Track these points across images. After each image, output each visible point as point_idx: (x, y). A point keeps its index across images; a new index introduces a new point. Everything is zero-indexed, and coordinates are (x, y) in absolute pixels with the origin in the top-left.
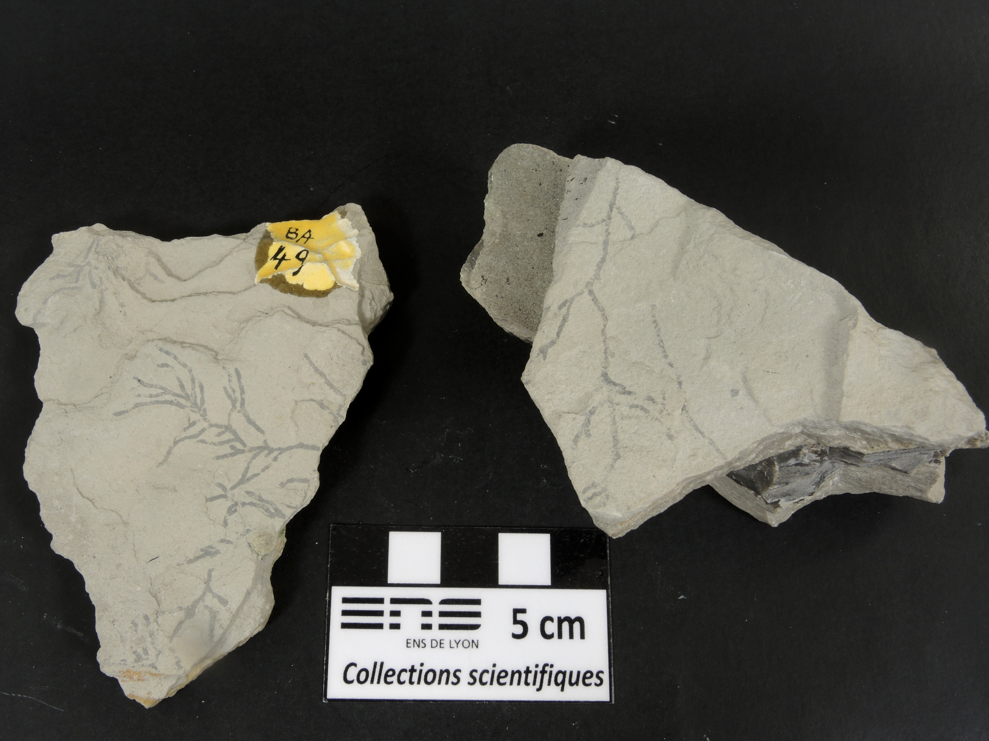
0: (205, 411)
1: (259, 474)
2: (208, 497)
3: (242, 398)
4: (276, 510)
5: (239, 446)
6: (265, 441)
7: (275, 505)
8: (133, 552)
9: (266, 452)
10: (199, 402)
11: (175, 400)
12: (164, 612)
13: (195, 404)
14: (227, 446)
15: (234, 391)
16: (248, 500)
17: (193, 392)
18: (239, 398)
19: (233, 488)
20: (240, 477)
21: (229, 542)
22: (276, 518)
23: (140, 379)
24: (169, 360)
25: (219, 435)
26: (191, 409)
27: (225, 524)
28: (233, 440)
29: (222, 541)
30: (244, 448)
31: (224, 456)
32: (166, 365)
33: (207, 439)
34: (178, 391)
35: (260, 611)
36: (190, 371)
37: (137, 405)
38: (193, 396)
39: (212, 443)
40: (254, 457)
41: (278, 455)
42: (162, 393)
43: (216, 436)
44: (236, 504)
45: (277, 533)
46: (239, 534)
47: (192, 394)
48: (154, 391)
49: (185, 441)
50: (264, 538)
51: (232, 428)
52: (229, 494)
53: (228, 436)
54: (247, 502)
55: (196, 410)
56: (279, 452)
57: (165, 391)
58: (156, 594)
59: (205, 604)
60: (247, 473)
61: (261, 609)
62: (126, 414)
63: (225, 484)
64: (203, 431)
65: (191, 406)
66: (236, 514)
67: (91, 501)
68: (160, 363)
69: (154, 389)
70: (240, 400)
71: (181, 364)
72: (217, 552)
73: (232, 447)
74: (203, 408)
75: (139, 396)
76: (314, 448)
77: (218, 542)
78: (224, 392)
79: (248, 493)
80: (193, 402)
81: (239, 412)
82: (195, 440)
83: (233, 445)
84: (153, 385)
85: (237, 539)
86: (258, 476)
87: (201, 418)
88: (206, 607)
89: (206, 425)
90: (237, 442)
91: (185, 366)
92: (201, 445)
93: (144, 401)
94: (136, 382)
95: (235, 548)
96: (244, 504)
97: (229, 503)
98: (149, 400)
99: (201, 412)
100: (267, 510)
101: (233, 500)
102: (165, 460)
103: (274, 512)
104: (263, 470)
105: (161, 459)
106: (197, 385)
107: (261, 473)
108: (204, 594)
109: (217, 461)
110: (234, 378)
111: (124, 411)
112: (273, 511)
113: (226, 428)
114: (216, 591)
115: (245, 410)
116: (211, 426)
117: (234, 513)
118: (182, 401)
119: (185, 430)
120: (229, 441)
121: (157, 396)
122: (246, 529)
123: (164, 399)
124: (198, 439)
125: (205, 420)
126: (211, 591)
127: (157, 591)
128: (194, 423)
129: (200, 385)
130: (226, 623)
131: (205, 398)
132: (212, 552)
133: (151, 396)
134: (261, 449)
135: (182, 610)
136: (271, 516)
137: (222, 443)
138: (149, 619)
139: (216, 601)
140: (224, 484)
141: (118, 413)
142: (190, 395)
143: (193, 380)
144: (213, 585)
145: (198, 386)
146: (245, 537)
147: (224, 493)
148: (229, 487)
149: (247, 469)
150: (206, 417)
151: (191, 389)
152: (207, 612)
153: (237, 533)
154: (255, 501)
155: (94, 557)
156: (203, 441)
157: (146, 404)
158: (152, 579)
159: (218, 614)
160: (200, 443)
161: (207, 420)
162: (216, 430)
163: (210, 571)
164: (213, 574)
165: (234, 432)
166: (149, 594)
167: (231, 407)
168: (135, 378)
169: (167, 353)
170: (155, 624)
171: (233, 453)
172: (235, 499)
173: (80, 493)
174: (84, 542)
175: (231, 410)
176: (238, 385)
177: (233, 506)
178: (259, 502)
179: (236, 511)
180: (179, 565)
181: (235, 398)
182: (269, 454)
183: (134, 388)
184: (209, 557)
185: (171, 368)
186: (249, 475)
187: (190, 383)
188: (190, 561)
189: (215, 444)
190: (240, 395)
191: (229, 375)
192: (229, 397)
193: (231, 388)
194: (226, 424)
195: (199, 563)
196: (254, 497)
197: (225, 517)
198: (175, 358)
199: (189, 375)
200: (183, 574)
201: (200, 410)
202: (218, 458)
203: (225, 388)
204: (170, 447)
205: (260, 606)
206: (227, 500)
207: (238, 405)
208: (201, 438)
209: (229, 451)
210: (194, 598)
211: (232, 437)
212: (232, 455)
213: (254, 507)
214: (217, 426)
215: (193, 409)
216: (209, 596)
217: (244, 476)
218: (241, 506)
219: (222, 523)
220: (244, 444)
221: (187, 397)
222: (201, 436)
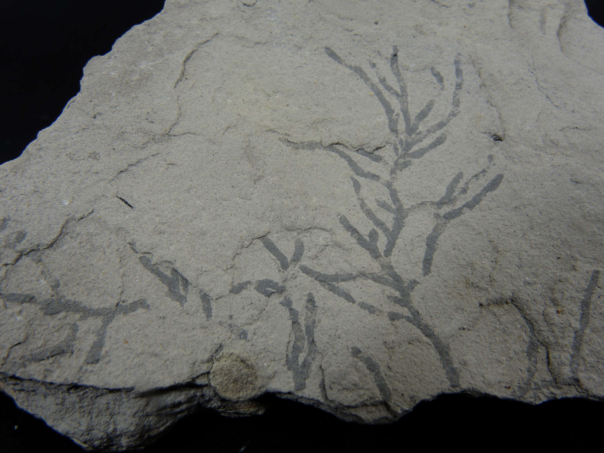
0: (406, 165)
1: (354, 302)
2: (269, 236)
3: (461, 209)
4: (306, 365)
5: (382, 243)
6: (414, 283)
7: (313, 359)
8: (126, 166)
9: (397, 294)
10: (415, 148)
11: (398, 115)
12: (40, 261)
13: (408, 146)
14: (371, 226)
15: (464, 191)
16: (299, 306)
17: (425, 133)
18: (459, 204)
19: (306, 270)
20: (331, 271)
21: (208, 311)
22: (290, 374)
23: (398, 54)
24: (450, 79)
25: (383, 205)
26: (397, 143)
27: (237, 289)
28: (386, 230)
29: (205, 298)
30: (383, 254)
31: (353, 231)
32: (441, 80)
33: (364, 192)
34: (414, 111)
35: (110, 430)
36: (454, 114)
37: (358, 70)
38: (418, 137)
39: (362, 200)
40: (376, 279)
41: (403, 317)
42: (398, 95)
43: (377, 201)
44: (281, 290)
45: (263, 390)
46: (229, 322)
47: (420, 133)
48: (392, 80)
49: (343, 160)
50: (245, 371)
51: (404, 218)
52: (293, 269)
53: (388, 218)
54: (294, 306)
55: (400, 151)
56: (410, 316)
57: (402, 95)
58: (67, 234)
59: (78, 323)
60: (343, 280)
61: (115, 430)
62: (336, 62)
63: (307, 253)
64: (375, 177)
65: (401, 140)
66: (263, 298)
67: (183, 74)
68: (438, 70)
69: (396, 79)
70: (457, 207)
71: (454, 97)
72: (181, 299)
73: (373, 235)
74: (409, 159)
75: (374, 65)
76: (453, 373)
77: (201, 291)
78: (454, 176)
79: (311, 300)
80: (410, 140)
81: (437, 216)
82: (352, 173)
83: (376, 233)
84: (400, 75)
85: (220, 323)
86: (349, 301)
87: (392, 163)
88: (75, 328)
89: (385, 176)
90: (386, 239)
91: (456, 103)
92: (349, 187)
93: (369, 76)
94: (391, 51)
95: (203, 328)
96: (287, 303)
97: (276, 277)
98: (376, 80)
99: (401, 161)
100: (297, 349)
101: (285, 281)
102: (296, 146)
103: (300, 364)
104: (363, 306)
105: (296, 138)
106: (438, 134)
107: (356, 303)
108: (97, 313)
109: (338, 221)
110: (484, 182)
111: (339, 58)
112: (301, 360)
113: (398, 209)
114: (110, 331)
115: (445, 223)
116: (389, 185)
117: (263, 293)
118: (401, 126)
119: (360, 150)
120: (380, 224)
121: (389, 88)
122: (246, 328)
123: (388, 99)
124: (356, 177)
125: (393, 172)
126: (106, 323)
127: (74, 231)
128: (378, 159)
129: (441, 138)
130: (56, 377)
131: (426, 156)
132: (179, 290)
133: (383, 81)
134: (397, 281)
135: (53, 290)
136: (291, 363)
137: (369, 214)
138: (19, 242)
139: (92, 339)
140: (305, 252)
141: (332, 52)
142: (418, 131)
143: (441, 125)
144: (121, 320)
145: (438, 136)
146: (229, 334)
147: (289, 260)
148: (305, 262)
149: (351, 277)
150: (398, 172)
151: (426, 128)
152: (65, 333)
153: (231, 317)
154: (302, 320)
155: (95, 118)
156: (357, 186)
157: (367, 79)
158: (92, 216)
159: (69, 355)
160: (352, 183)
161: (393, 175)
162: (387, 198)
163: (142, 303)
164: (140, 311)
165: (399, 224)
166: (62, 222)
167: (437, 200)
168: (395, 48)
169: (459, 72)
170: (16, 255)
171: (366, 240)
172: (288, 284)
173: (188, 58)
174: (114, 94)
175: (433, 203)
176: (479, 191)
177: (274, 285)
178: (304, 328)
179: (269, 295)
180: (132, 244)
181: (455, 198)
182: (397, 301)
183: (379, 54)
184: (166, 288)
185: (441, 87)
186: (343, 285)
187: (436, 122)
188: (145, 261)
189: (363, 205)
190: (464, 203)
191: (484, 171)
192: (451, 189)
193: (467, 183)
194: (405, 207)
195: (149, 277)
196: (309, 314)
197: (249, 282)
198: (459, 86)
199: (447, 114)
200: (118, 260)
201: (403, 156)
202: (344, 221)
203: (460, 176)
204: (321, 143)
205: (118, 427)
206: (280, 271)
207: (446, 209)
208: (361, 180)
209: (365, 231)
210: (83, 299)
211: (390, 225)
212: (361, 240)
213: (290, 322)
214: (394, 195)
215: (399, 146)
216: (95, 323)
217: (336, 278)
218: (281, 299)
219: (235, 284)
220: (388, 252)
221: (411, 130)
222: (363, 178)
